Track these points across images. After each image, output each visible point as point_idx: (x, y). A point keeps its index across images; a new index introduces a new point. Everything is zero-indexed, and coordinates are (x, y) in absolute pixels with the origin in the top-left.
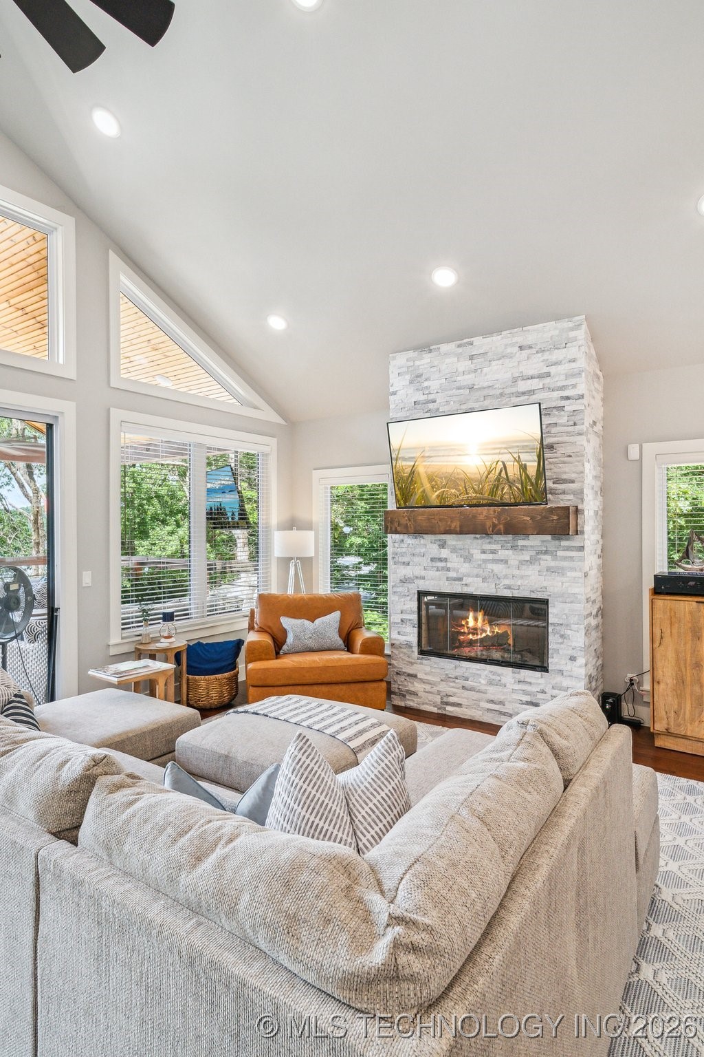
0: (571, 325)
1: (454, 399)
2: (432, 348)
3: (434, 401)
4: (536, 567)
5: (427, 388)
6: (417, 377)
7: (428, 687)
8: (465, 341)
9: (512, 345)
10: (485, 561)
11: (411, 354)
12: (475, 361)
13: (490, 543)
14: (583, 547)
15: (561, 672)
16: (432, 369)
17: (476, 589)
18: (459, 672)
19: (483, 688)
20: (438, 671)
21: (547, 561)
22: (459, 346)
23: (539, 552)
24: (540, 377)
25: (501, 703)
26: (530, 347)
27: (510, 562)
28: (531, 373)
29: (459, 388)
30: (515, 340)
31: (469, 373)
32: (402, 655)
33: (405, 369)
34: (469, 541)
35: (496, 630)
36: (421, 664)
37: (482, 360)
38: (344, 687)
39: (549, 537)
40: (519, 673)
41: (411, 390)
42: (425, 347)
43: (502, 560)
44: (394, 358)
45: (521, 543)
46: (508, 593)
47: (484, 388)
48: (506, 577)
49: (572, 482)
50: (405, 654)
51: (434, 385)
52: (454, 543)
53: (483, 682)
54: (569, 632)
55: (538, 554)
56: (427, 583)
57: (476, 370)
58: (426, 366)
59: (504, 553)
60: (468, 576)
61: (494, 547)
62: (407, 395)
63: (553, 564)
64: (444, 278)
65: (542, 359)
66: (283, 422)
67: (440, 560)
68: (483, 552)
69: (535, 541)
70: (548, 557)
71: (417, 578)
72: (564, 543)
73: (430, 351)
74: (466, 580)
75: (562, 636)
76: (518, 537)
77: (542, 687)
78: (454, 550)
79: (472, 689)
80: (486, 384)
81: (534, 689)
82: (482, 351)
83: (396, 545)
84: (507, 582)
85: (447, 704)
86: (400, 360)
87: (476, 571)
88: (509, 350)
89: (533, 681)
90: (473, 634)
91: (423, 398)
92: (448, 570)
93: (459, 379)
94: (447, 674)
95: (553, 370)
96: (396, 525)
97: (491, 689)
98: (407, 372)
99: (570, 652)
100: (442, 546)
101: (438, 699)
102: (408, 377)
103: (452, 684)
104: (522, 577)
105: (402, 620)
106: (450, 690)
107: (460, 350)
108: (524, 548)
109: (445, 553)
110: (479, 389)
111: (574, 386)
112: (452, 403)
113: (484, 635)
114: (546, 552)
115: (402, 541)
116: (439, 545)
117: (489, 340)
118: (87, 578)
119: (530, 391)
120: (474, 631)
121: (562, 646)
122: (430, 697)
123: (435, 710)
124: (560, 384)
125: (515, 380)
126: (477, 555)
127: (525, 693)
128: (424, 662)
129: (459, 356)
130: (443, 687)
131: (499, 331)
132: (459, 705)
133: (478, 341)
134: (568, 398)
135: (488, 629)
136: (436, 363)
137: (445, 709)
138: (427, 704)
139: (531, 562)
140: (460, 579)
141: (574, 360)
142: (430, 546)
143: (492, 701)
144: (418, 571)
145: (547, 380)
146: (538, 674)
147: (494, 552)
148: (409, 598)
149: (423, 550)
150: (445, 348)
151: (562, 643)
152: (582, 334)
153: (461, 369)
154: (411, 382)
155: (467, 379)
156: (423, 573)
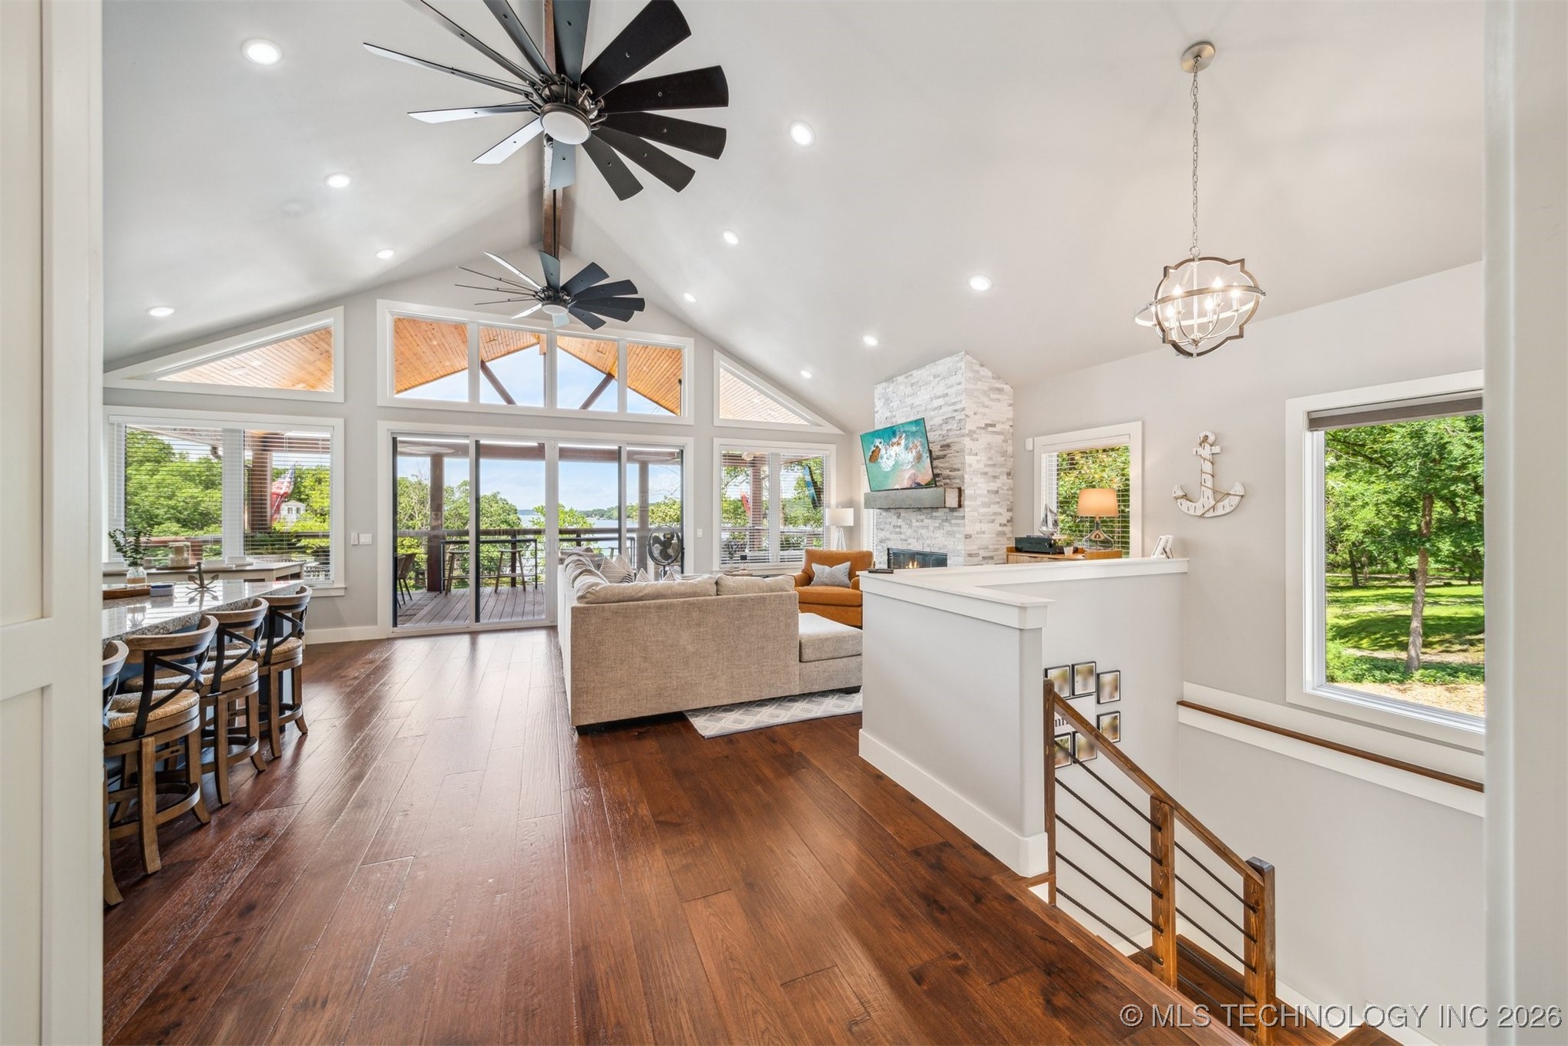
0: (958, 358)
3: (895, 417)
4: (942, 531)
5: (891, 407)
6: (886, 400)
8: (909, 374)
9: (930, 375)
10: (919, 528)
11: (884, 384)
12: (914, 387)
13: (921, 514)
14: (964, 516)
16: (893, 394)
17: (914, 547)
21: (946, 527)
22: (906, 378)
26: (939, 376)
27: (929, 529)
29: (905, 406)
30: (931, 371)
31: (910, 396)
37: (916, 386)
38: (833, 608)
41: (883, 409)
42: (890, 379)
43: (926, 528)
44: (876, 388)
45: (934, 514)
46: (929, 550)
47: (917, 405)
48: (928, 538)
49: (958, 470)
51: (894, 406)
55: (942, 522)
57: (913, 394)
58: (890, 393)
59: (927, 521)
60: (910, 538)
61: (923, 517)
63: (949, 528)
64: (870, 341)
65: (945, 383)
66: (842, 433)
67: (897, 527)
68: (917, 521)
70: (947, 524)
71: (886, 539)
73: (892, 382)
74: (910, 541)
78: (904, 520)
80: (918, 403)
82: (915, 380)
84: (929, 542)
86: (879, 389)
87: (914, 535)
88: (928, 379)
91: (889, 414)
92: (902, 534)
93: (905, 400)
95: (949, 391)
96: (872, 503)
98: (882, 397)
100: (899, 517)
102: (883, 400)
104: (936, 539)
107: (906, 380)
108: (937, 518)
109: (900, 524)
111: (961, 402)
114: (946, 521)
115: (881, 514)
116: (897, 517)
117: (919, 372)
118: (700, 533)
119: (939, 406)
124: (954, 401)
125: (932, 399)
126: (914, 523)
129: (905, 384)
131: (924, 366)
133: (915, 373)
134: (956, 411)
136: (895, 390)
139: (940, 527)
140: (906, 541)
141: (960, 384)
142: (894, 519)
144: (888, 536)
145: (947, 398)
150: (899, 379)
152: (964, 364)
153: (906, 394)
154: (884, 404)
155: (909, 400)
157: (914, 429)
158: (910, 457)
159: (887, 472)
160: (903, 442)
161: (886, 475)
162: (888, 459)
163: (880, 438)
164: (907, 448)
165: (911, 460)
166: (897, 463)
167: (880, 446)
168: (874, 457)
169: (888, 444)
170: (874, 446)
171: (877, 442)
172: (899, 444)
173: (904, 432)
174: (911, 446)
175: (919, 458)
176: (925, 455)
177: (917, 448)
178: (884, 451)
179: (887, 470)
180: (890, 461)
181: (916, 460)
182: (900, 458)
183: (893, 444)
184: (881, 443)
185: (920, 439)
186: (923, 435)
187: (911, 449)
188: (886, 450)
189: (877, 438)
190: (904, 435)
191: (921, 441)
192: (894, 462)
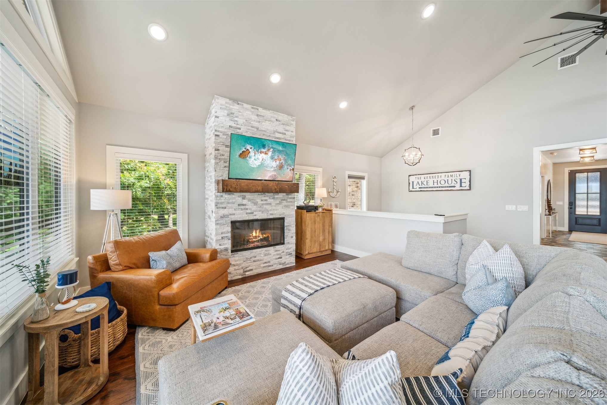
0: (291, 119)
1: (250, 131)
2: (239, 102)
3: (240, 129)
4: (281, 206)
5: (236, 121)
6: (231, 113)
7: (236, 267)
8: (255, 107)
9: (274, 117)
10: (263, 204)
11: (228, 100)
12: (259, 118)
13: (264, 197)
15: (289, 243)
16: (239, 113)
17: (260, 216)
18: (252, 255)
19: (262, 258)
20: (242, 257)
21: (284, 203)
22: (251, 108)
24: (282, 133)
25: (269, 262)
26: (280, 121)
27: (272, 204)
28: (280, 131)
29: (252, 127)
30: (275, 116)
31: (257, 122)
32: (222, 256)
33: (224, 107)
34: (256, 196)
35: (264, 236)
36: (234, 257)
37: (262, 118)
39: (285, 194)
40: (276, 248)
41: (228, 119)
42: (236, 101)
43: (269, 204)
44: (218, 98)
45: (276, 196)
46: (271, 217)
47: (263, 131)
48: (271, 210)
50: (224, 255)
51: (241, 121)
52: (249, 197)
53: (262, 256)
54: (291, 228)
55: (281, 200)
56: (236, 216)
57: (259, 122)
58: (236, 110)
59: (270, 201)
60: (256, 211)
61: (266, 198)
62: (225, 121)
63: (286, 204)
65: (283, 127)
67: (243, 205)
68: (262, 200)
69: (281, 195)
70: (285, 202)
71: (231, 214)
72: (290, 196)
73: (238, 104)
75: (289, 230)
76: (275, 194)
77: (283, 251)
78: (249, 200)
79: (258, 260)
80: (263, 129)
81: (280, 252)
82: (262, 115)
83: (218, 198)
84: (271, 212)
85: (246, 271)
86: (223, 101)
87: (259, 209)
88: (272, 119)
89: (280, 249)
90: (255, 239)
91: (234, 125)
92: (247, 209)
93: (252, 123)
94: (246, 258)
95: (286, 132)
96: (229, 187)
97: (266, 257)
98: (225, 109)
99: (291, 235)
100: (244, 198)
101: (242, 271)
102: (226, 112)
103: (249, 262)
104: (276, 210)
105: (222, 238)
106: (247, 265)
107: (253, 110)
108: (277, 198)
109: (245, 202)
110: (261, 130)
112: (249, 132)
113: (259, 238)
114: (284, 200)
115: (222, 196)
116: (243, 198)
117: (264, 111)
119: (280, 138)
120: (256, 237)
121: (289, 233)
122: (238, 272)
123: (240, 277)
125: (274, 132)
126: (260, 202)
127: (278, 254)
128: (235, 255)
129: (252, 112)
130: (244, 265)
131: (269, 110)
132: (251, 270)
133: (260, 109)
135: (261, 236)
136: (241, 111)
137: (245, 274)
138: (236, 276)
139: (280, 203)
140: (252, 213)
142: (237, 198)
143: (266, 263)
144: (231, 211)
145: (285, 136)
146: (282, 246)
147: (266, 200)
148: (226, 225)
149: (234, 201)
150: (245, 105)
151: (289, 232)
152: (294, 123)
153: (253, 119)
154: (228, 115)
155: (256, 124)
156: (234, 212)
157: (281, 148)
158: (274, 164)
159: (254, 168)
160: (270, 153)
161: (252, 169)
162: (255, 159)
163: (251, 145)
164: (272, 158)
165: (275, 166)
166: (262, 166)
167: (250, 150)
168: (244, 155)
169: (258, 151)
170: (245, 149)
171: (248, 147)
172: (266, 154)
173: (272, 148)
174: (276, 157)
175: (281, 167)
176: (286, 167)
177: (280, 161)
178: (253, 154)
179: (253, 166)
180: (256, 162)
181: (278, 167)
182: (265, 162)
183: (261, 152)
184: (251, 148)
185: (284, 156)
186: (287, 155)
187: (276, 160)
188: (255, 154)
189: (248, 144)
190: (272, 150)
191: (284, 158)
192: (260, 164)
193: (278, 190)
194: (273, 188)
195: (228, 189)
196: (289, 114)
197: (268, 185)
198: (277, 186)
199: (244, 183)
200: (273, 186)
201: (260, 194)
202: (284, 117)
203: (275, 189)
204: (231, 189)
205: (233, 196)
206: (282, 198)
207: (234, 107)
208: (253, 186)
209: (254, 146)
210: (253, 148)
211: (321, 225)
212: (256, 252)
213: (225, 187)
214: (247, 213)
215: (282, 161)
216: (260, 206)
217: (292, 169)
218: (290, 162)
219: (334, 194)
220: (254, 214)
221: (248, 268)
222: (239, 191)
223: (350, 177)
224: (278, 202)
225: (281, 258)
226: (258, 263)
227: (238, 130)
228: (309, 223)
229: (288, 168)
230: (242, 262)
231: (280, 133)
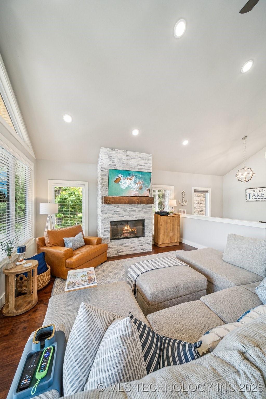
0: (149, 156)
1: (122, 166)
2: (115, 149)
4: (142, 212)
5: (114, 161)
7: (113, 249)
8: (125, 151)
9: (137, 156)
10: (130, 211)
11: (108, 149)
12: (127, 157)
15: (147, 236)
16: (115, 156)
17: (128, 219)
18: (123, 242)
19: (129, 245)
20: (117, 244)
21: (145, 210)
23: (143, 208)
24: (143, 166)
25: (134, 248)
26: (141, 158)
27: (136, 211)
28: (141, 164)
29: (123, 163)
30: (138, 155)
32: (104, 242)
33: (106, 153)
34: (126, 206)
35: (132, 230)
37: (129, 157)
39: (145, 204)
40: (138, 239)
41: (108, 160)
42: (113, 149)
43: (134, 211)
44: (102, 149)
45: (139, 206)
46: (136, 219)
47: (130, 165)
48: (135, 215)
50: (106, 241)
51: (116, 160)
52: (122, 206)
53: (130, 243)
55: (142, 209)
56: (113, 218)
57: (128, 160)
58: (113, 154)
59: (135, 209)
60: (125, 215)
61: (132, 207)
62: (107, 161)
63: (146, 211)
65: (144, 162)
67: (117, 211)
68: (129, 209)
69: (142, 205)
70: (145, 209)
71: (110, 217)
72: (148, 206)
73: (115, 150)
75: (148, 228)
76: (138, 204)
77: (143, 241)
78: (121, 209)
79: (127, 246)
81: (142, 242)
82: (129, 155)
83: (103, 207)
84: (135, 216)
85: (119, 252)
86: (105, 150)
87: (128, 214)
88: (136, 157)
89: (141, 240)
90: (127, 231)
91: (112, 163)
92: (120, 214)
93: (123, 161)
94: (119, 244)
95: (146, 165)
96: (108, 201)
97: (132, 245)
98: (107, 154)
99: (149, 231)
100: (118, 207)
101: (116, 252)
102: (107, 156)
103: (121, 246)
104: (139, 215)
105: (105, 231)
106: (120, 248)
107: (124, 153)
108: (139, 207)
109: (119, 209)
110: (128, 165)
113: (129, 231)
114: (144, 208)
115: (105, 206)
117: (131, 153)
119: (141, 169)
121: (147, 230)
122: (114, 252)
123: (116, 255)
125: (138, 165)
126: (128, 210)
127: (140, 243)
128: (113, 242)
129: (123, 154)
130: (118, 248)
131: (134, 151)
132: (123, 252)
133: (128, 152)
135: (130, 230)
136: (117, 154)
137: (119, 254)
138: (113, 254)
139: (141, 210)
140: (123, 216)
142: (114, 207)
143: (132, 248)
144: (110, 215)
145: (145, 167)
146: (143, 238)
147: (132, 209)
148: (107, 224)
149: (112, 209)
150: (119, 151)
152: (151, 158)
153: (124, 158)
154: (109, 158)
155: (126, 161)
156: (112, 216)
157: (140, 176)
158: (137, 186)
159: (123, 189)
160: (133, 179)
161: (122, 190)
162: (124, 184)
163: (122, 174)
164: (135, 182)
165: (137, 188)
166: (128, 188)
167: (121, 178)
168: (117, 181)
169: (126, 178)
170: (118, 177)
171: (120, 175)
172: (131, 179)
173: (135, 175)
174: (137, 182)
175: (141, 188)
176: (144, 188)
177: (140, 184)
178: (123, 180)
179: (123, 188)
180: (125, 185)
181: (139, 188)
182: (131, 185)
183: (128, 179)
184: (122, 176)
185: (142, 181)
186: (145, 180)
187: (137, 183)
188: (124, 180)
189: (120, 173)
190: (134, 177)
191: (143, 182)
192: (127, 186)
193: (139, 202)
194: (136, 201)
195: (108, 202)
196: (147, 153)
197: (132, 199)
198: (138, 200)
199: (117, 198)
200: (136, 200)
201: (128, 204)
202: (144, 155)
203: (137, 202)
204: (109, 202)
205: (112, 206)
206: (143, 207)
207: (112, 153)
208: (123, 200)
209: (123, 175)
210: (123, 176)
211: (171, 225)
212: (125, 241)
213: (106, 201)
214: (120, 217)
215: (142, 184)
216: (129, 212)
217: (148, 189)
218: (146, 185)
219: (183, 203)
220: (124, 217)
221: (120, 250)
222: (114, 203)
223: (195, 191)
224: (140, 210)
225: (142, 245)
226: (127, 247)
227: (115, 166)
228: (163, 223)
229: (145, 189)
230: (117, 246)
231: (141, 166)
